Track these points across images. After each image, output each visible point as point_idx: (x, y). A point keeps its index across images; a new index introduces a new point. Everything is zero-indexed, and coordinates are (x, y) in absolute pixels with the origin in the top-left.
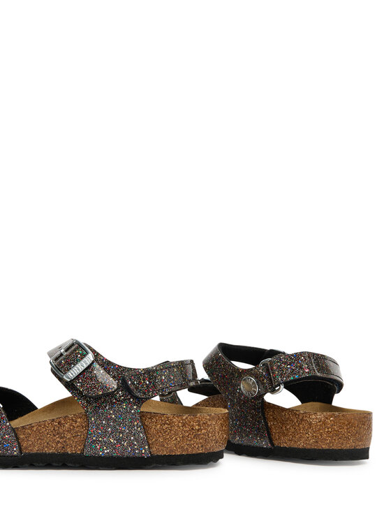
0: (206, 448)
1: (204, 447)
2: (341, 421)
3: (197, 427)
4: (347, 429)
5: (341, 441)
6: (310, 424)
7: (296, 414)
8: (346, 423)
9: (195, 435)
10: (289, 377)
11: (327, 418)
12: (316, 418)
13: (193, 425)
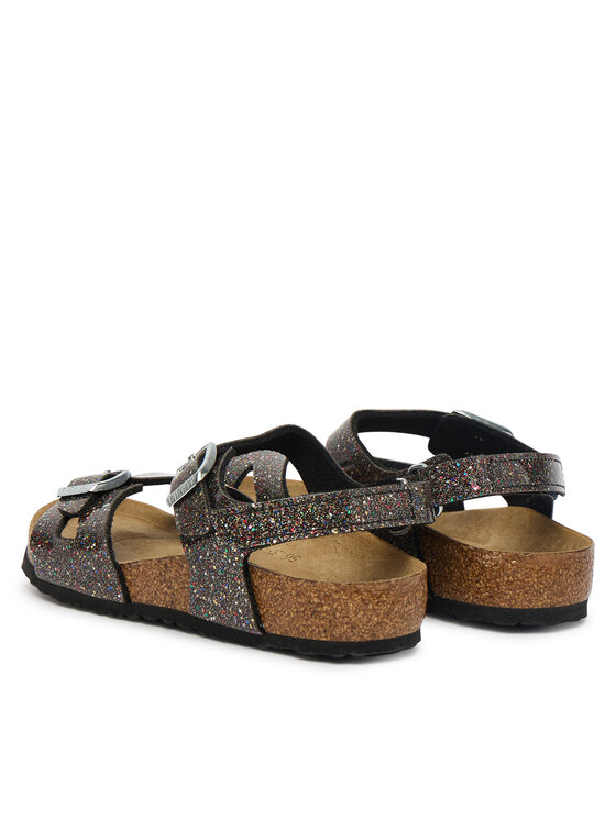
0: (332, 635)
1: (329, 634)
2: (528, 566)
3: (316, 600)
4: (538, 578)
5: (528, 597)
6: (483, 567)
7: (463, 551)
8: (537, 568)
9: (314, 612)
10: (447, 497)
11: (507, 561)
12: (491, 560)
13: (310, 596)
